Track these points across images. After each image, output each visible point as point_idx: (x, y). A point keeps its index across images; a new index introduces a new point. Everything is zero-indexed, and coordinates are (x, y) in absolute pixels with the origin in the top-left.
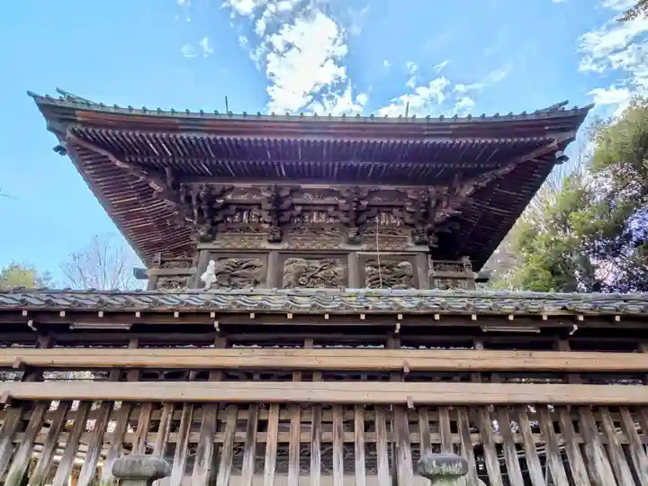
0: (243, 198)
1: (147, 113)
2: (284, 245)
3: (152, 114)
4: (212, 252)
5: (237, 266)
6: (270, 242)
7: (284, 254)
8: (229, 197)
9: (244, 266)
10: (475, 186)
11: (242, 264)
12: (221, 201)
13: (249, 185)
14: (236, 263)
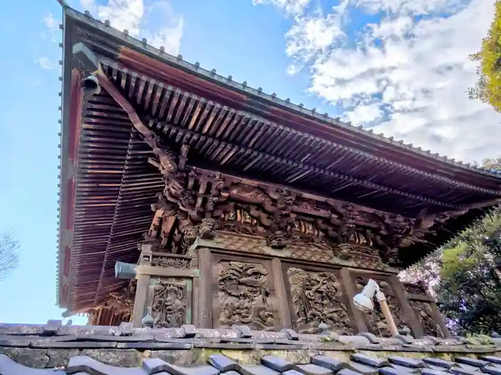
0: (247, 196)
1: (216, 78)
2: (285, 253)
3: (220, 80)
4: (214, 251)
5: (243, 272)
6: (274, 247)
7: (287, 262)
8: (235, 192)
9: (249, 272)
10: (435, 221)
11: (247, 269)
12: (226, 195)
13: (255, 183)
14: (241, 268)
